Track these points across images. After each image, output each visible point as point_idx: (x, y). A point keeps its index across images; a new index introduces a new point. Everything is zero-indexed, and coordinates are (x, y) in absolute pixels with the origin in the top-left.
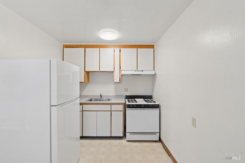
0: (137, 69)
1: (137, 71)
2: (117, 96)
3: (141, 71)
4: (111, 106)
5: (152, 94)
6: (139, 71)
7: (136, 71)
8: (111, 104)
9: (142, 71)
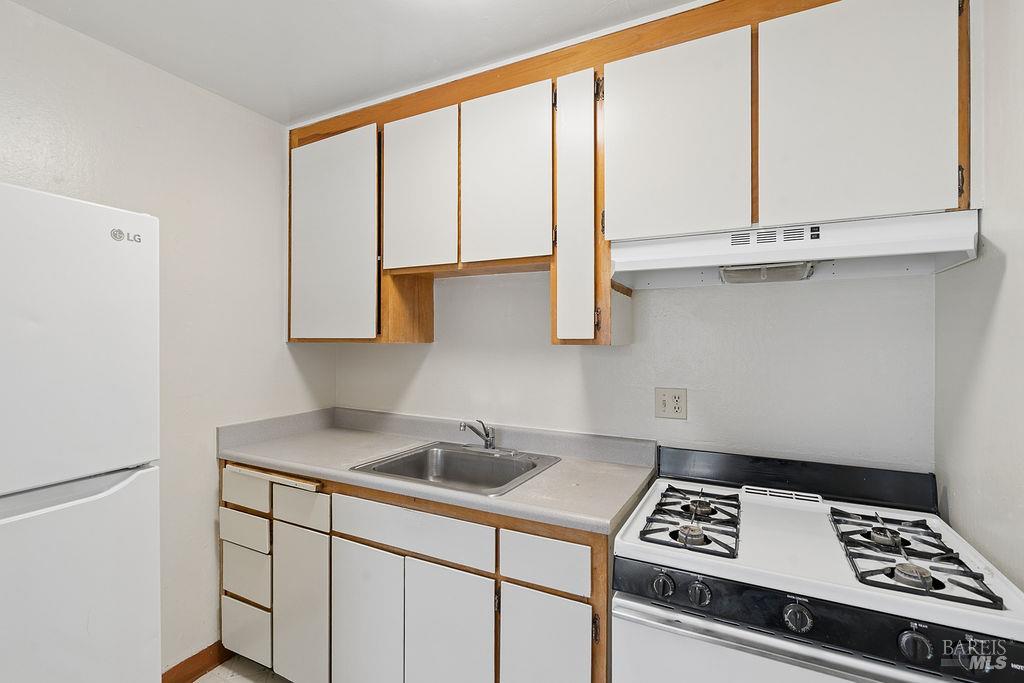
0: (755, 218)
1: (753, 238)
2: (602, 446)
3: (793, 233)
4: (497, 532)
5: (939, 456)
6: (780, 237)
7: (740, 238)
8: (500, 522)
9: (807, 234)
